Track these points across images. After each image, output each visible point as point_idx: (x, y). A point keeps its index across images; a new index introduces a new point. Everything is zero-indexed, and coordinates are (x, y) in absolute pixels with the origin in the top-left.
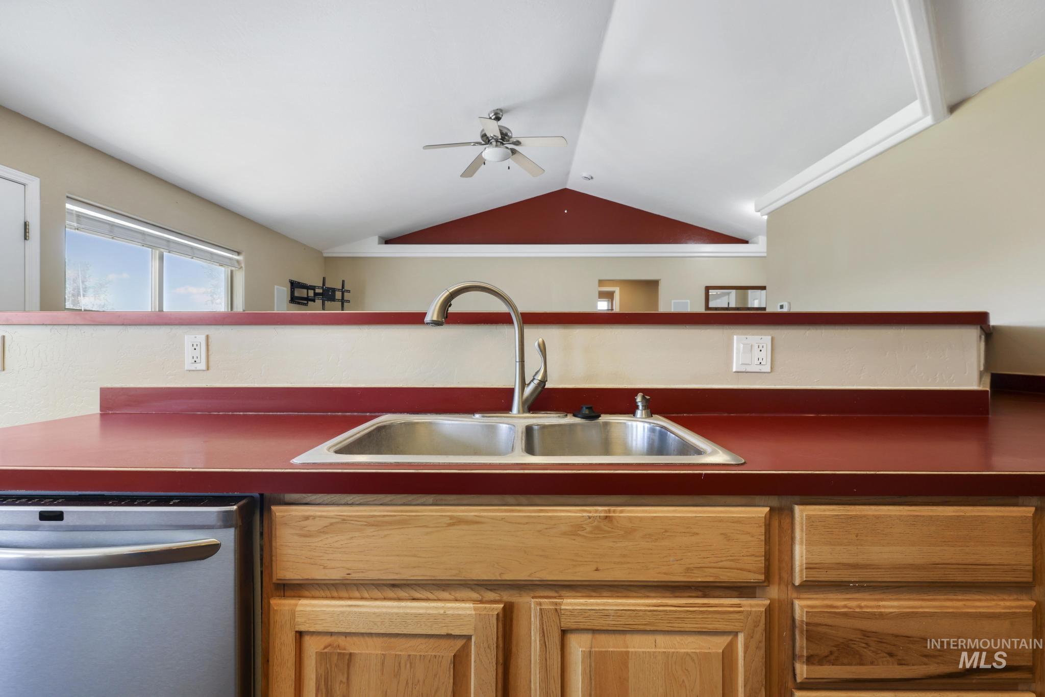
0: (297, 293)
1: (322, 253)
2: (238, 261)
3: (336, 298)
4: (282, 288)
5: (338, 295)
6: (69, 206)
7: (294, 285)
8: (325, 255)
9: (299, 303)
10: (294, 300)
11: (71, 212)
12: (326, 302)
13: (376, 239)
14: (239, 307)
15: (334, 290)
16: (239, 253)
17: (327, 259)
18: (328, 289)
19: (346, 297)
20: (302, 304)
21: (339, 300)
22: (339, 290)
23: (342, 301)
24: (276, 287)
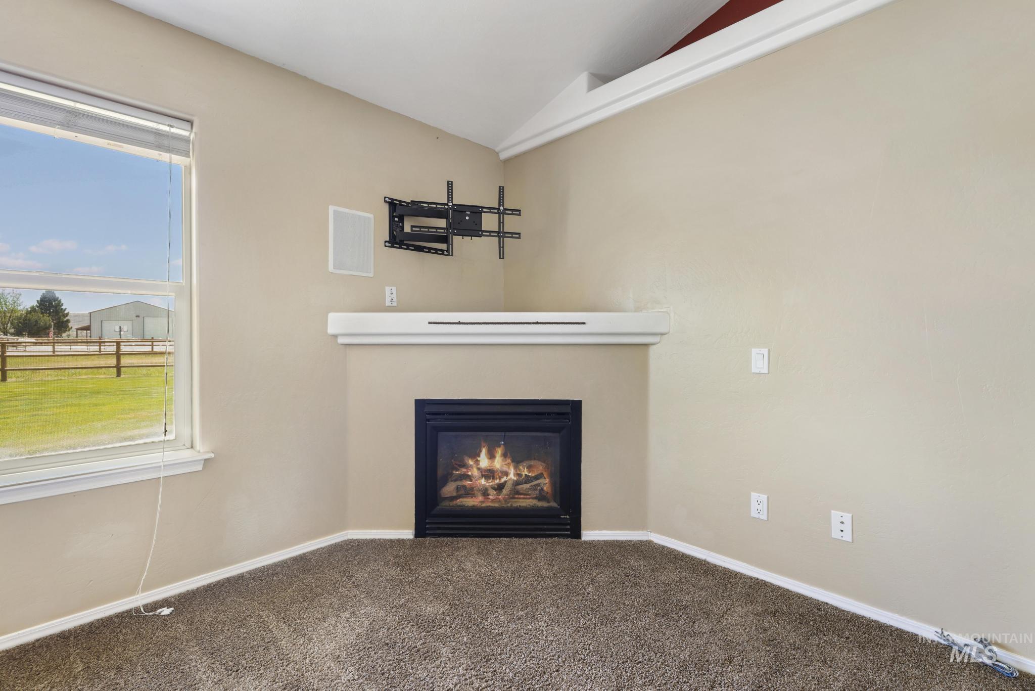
3: (484, 228)
4: (358, 213)
5: (489, 222)
7: (398, 208)
8: (504, 156)
9: (418, 248)
10: (398, 240)
12: (454, 236)
13: (582, 81)
15: (477, 211)
18: (461, 209)
19: (511, 224)
20: (430, 250)
21: (490, 233)
22: (490, 210)
23: (501, 234)
24: (332, 209)
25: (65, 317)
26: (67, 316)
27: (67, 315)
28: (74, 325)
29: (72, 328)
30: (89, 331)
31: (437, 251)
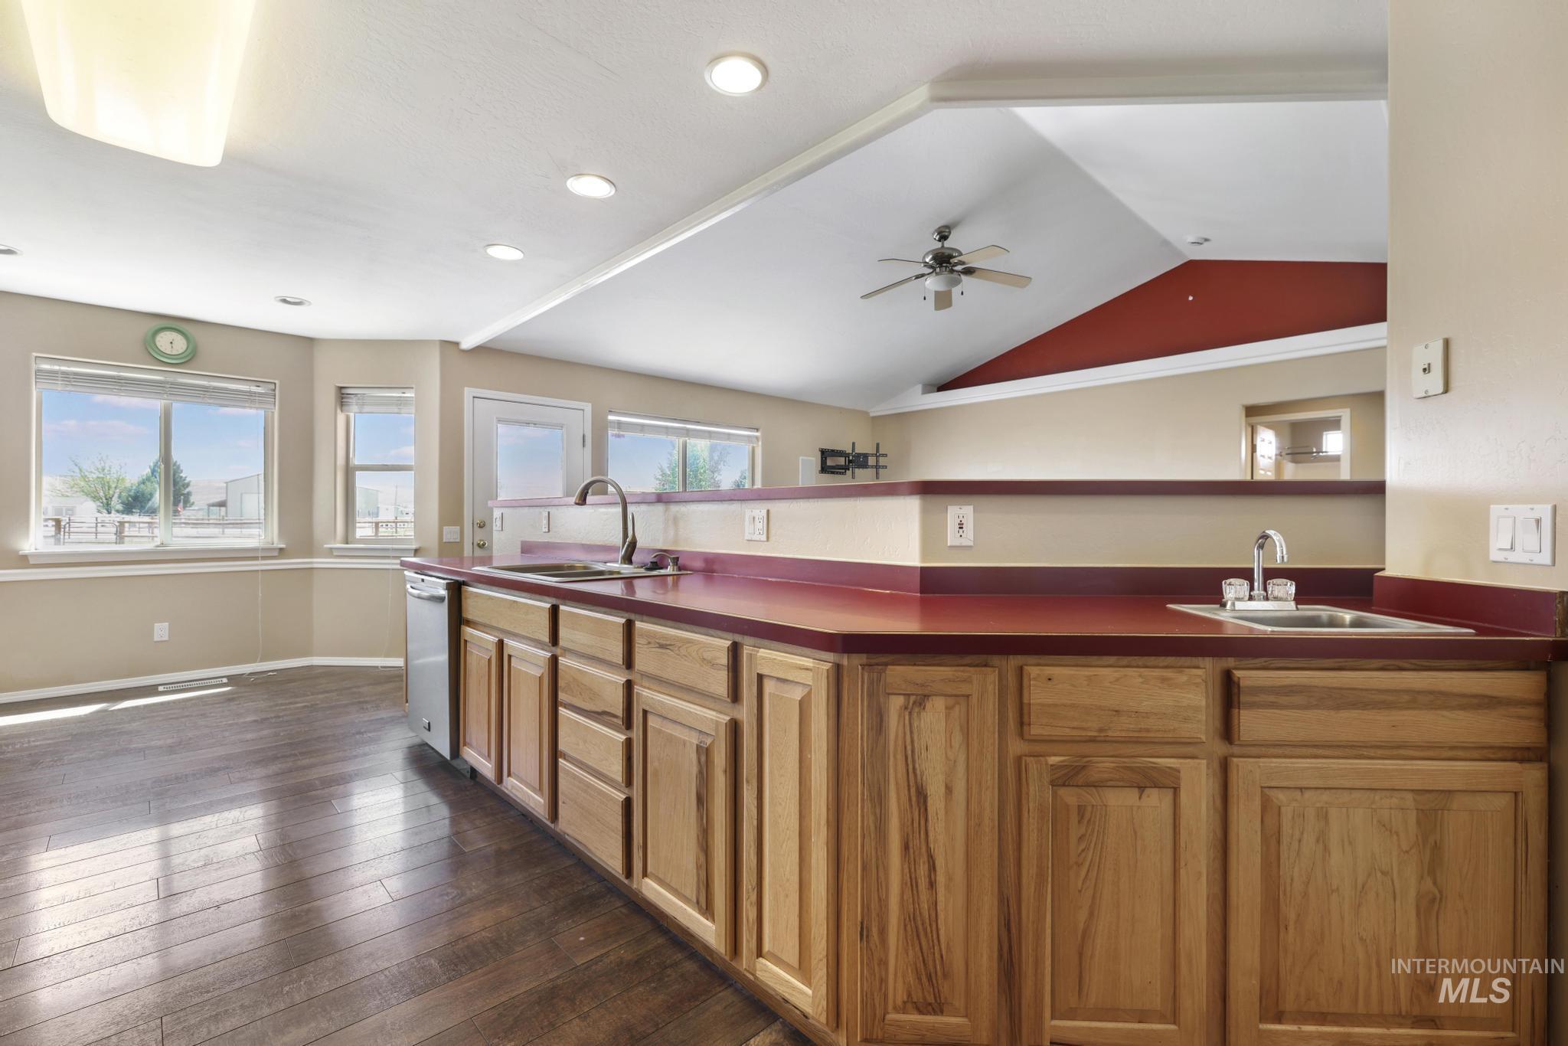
0: (830, 462)
1: (867, 413)
2: (757, 438)
3: (869, 464)
4: (810, 458)
5: (871, 461)
6: (611, 418)
7: (825, 454)
8: (872, 415)
9: (833, 473)
10: (825, 469)
11: (612, 422)
12: (856, 470)
13: (919, 388)
14: (758, 485)
15: (866, 456)
16: (757, 430)
17: (874, 418)
18: (859, 455)
19: (882, 461)
20: (837, 473)
21: (872, 467)
22: (872, 455)
23: (877, 467)
24: (801, 458)
25: (185, 489)
26: (187, 487)
27: (188, 485)
28: (200, 499)
29: (193, 503)
30: (223, 509)
31: (840, 473)
